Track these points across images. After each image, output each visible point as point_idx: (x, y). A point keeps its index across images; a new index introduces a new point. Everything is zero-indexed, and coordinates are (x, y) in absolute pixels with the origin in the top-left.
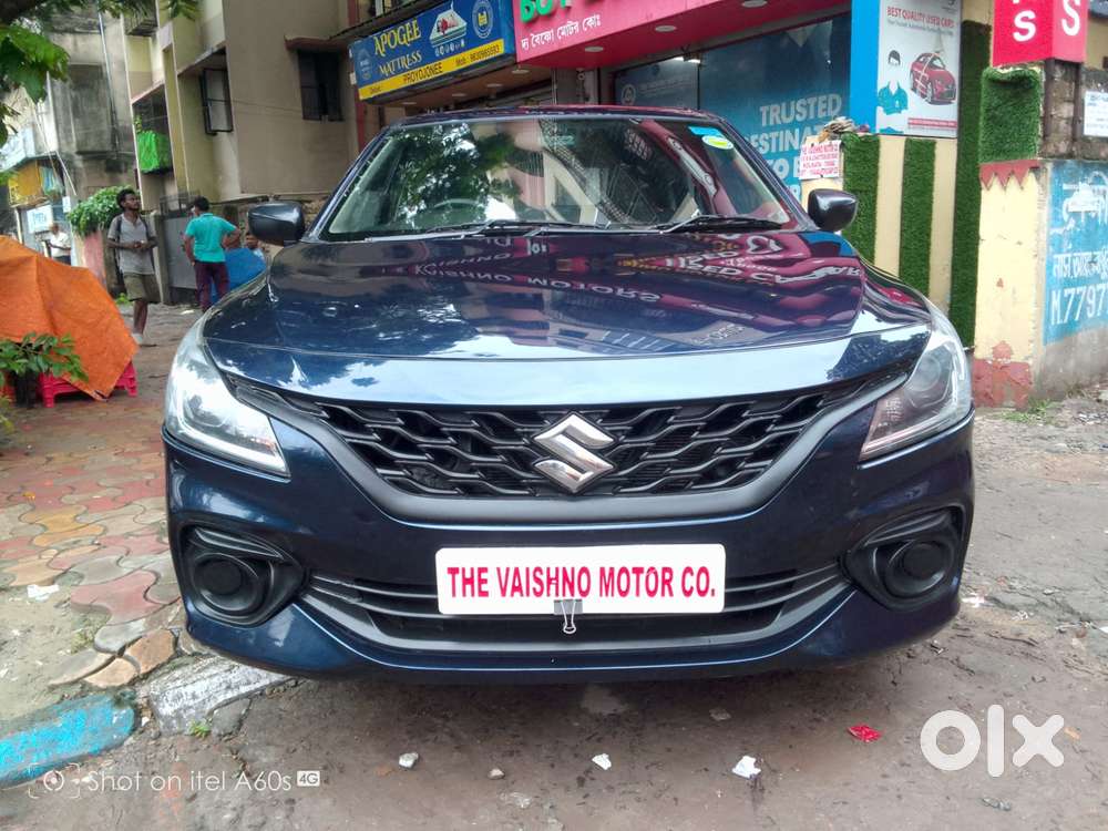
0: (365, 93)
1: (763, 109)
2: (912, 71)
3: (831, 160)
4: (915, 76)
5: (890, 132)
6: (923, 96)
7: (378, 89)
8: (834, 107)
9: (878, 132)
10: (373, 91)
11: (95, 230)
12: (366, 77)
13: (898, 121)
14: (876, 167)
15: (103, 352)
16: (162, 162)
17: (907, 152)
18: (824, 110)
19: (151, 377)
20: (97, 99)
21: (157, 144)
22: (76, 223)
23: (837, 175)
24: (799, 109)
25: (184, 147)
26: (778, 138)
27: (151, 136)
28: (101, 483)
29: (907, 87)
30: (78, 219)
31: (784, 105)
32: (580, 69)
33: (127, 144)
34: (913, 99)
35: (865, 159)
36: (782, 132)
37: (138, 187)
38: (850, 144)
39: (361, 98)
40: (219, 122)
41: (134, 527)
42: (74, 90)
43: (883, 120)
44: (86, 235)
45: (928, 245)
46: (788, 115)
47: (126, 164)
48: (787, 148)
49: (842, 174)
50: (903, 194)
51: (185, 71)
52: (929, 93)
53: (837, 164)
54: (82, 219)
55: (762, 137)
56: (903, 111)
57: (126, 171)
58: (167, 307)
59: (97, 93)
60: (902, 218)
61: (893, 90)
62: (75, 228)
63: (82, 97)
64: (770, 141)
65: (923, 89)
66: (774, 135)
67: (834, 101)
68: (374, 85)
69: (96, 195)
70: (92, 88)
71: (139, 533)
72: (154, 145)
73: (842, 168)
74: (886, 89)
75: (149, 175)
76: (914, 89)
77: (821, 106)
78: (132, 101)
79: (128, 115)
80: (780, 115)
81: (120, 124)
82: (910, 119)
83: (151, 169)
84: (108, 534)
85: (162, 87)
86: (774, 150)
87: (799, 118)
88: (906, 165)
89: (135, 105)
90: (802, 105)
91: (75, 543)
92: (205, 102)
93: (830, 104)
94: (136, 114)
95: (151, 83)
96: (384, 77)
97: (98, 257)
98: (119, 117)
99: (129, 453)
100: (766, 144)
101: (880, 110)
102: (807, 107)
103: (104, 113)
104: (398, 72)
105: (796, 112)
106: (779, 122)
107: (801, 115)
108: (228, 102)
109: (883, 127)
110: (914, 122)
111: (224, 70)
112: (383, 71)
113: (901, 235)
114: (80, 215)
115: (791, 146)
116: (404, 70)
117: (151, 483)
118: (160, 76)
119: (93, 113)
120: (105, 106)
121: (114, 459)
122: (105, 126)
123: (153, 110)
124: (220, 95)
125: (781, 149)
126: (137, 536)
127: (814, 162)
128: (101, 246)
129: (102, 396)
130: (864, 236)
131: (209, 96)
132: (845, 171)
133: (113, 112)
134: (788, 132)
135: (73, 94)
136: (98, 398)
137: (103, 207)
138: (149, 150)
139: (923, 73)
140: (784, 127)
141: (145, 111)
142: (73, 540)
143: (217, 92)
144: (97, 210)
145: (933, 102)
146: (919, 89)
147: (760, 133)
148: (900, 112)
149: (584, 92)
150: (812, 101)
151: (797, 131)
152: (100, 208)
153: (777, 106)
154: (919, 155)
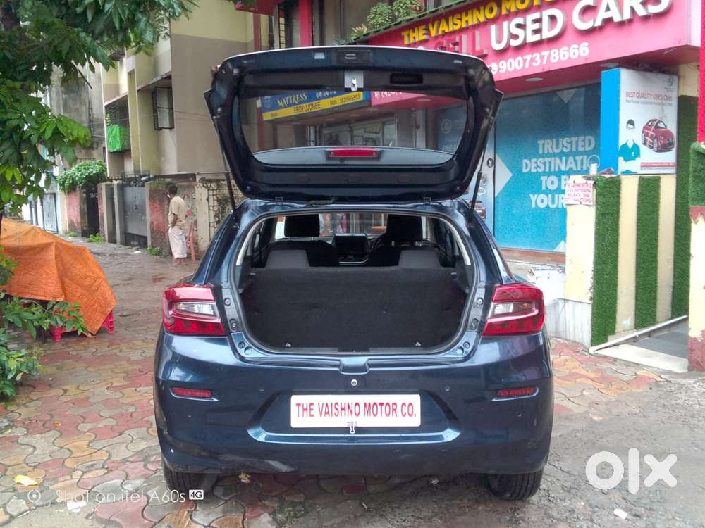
0: (267, 116)
1: (541, 142)
2: (643, 132)
3: (587, 193)
4: (645, 134)
5: (628, 173)
6: (651, 147)
7: (276, 115)
8: (590, 144)
9: (619, 173)
10: (273, 115)
11: (74, 190)
12: (268, 106)
13: (634, 165)
14: (618, 197)
15: (94, 305)
16: (123, 146)
17: (640, 186)
18: (582, 146)
19: (121, 316)
20: (80, 99)
21: (120, 135)
22: (62, 185)
23: (591, 204)
24: (565, 144)
25: (139, 138)
26: (550, 162)
27: (116, 128)
28: (102, 414)
29: (639, 142)
30: (64, 182)
31: (554, 140)
32: (413, 109)
33: (98, 130)
34: (644, 150)
35: (611, 192)
36: (553, 158)
37: (105, 161)
38: (600, 184)
39: (265, 119)
40: (165, 122)
41: (129, 454)
42: (65, 94)
43: (623, 165)
44: (68, 192)
45: (656, 247)
46: (557, 148)
47: (98, 144)
48: (557, 170)
49: (595, 203)
50: (638, 214)
51: (142, 88)
52: (656, 145)
53: (591, 197)
54: (66, 182)
55: (539, 160)
56: (638, 159)
57: (97, 148)
58: (124, 247)
59: (81, 96)
60: (638, 230)
61: (630, 145)
62: (61, 188)
63: (69, 98)
64: (544, 164)
65: (651, 142)
66: (548, 160)
67: (590, 141)
68: (273, 112)
69: (77, 166)
70: (77, 92)
71: (132, 459)
72: (118, 135)
73: (595, 200)
74: (625, 145)
75: (113, 154)
76: (645, 144)
77: (581, 143)
78: (105, 104)
79: (100, 112)
80: (552, 147)
81: (95, 116)
82: (642, 163)
83: (115, 150)
84: (112, 459)
85: (126, 96)
86: (547, 170)
87: (565, 150)
88: (640, 195)
89: (106, 106)
90: (567, 142)
91: (92, 466)
92: (155, 109)
93: (587, 141)
94: (107, 112)
95: (118, 94)
96: (280, 108)
97: (76, 209)
98: (94, 112)
99: (116, 387)
100: (542, 166)
101: (621, 159)
102: (571, 143)
103: (84, 109)
104: (290, 105)
105: (563, 146)
106: (551, 152)
107: (566, 147)
108: (171, 109)
109: (623, 170)
110: (644, 165)
111: (170, 88)
112: (280, 103)
113: (637, 241)
114: (65, 179)
115: (559, 168)
116: (294, 104)
117: (134, 415)
118: (124, 89)
119: (77, 109)
120: (85, 105)
121: (107, 392)
122: (85, 118)
123: (119, 111)
124: (165, 104)
125: (552, 170)
126: (132, 462)
127: (576, 193)
128: (79, 201)
129: (92, 334)
130: (610, 244)
131: (158, 105)
132: (596, 201)
133: (90, 109)
134: (557, 159)
135: (64, 96)
136: (89, 335)
137: (81, 175)
138: (114, 137)
139: (651, 132)
140: (554, 155)
141: (113, 111)
142: (90, 463)
143: (163, 103)
144: (77, 176)
145: (658, 151)
146: (648, 143)
147: (537, 158)
148: (634, 160)
149: (416, 123)
150: (574, 139)
151: (564, 158)
152: (79, 175)
153: (549, 141)
154: (649, 188)
